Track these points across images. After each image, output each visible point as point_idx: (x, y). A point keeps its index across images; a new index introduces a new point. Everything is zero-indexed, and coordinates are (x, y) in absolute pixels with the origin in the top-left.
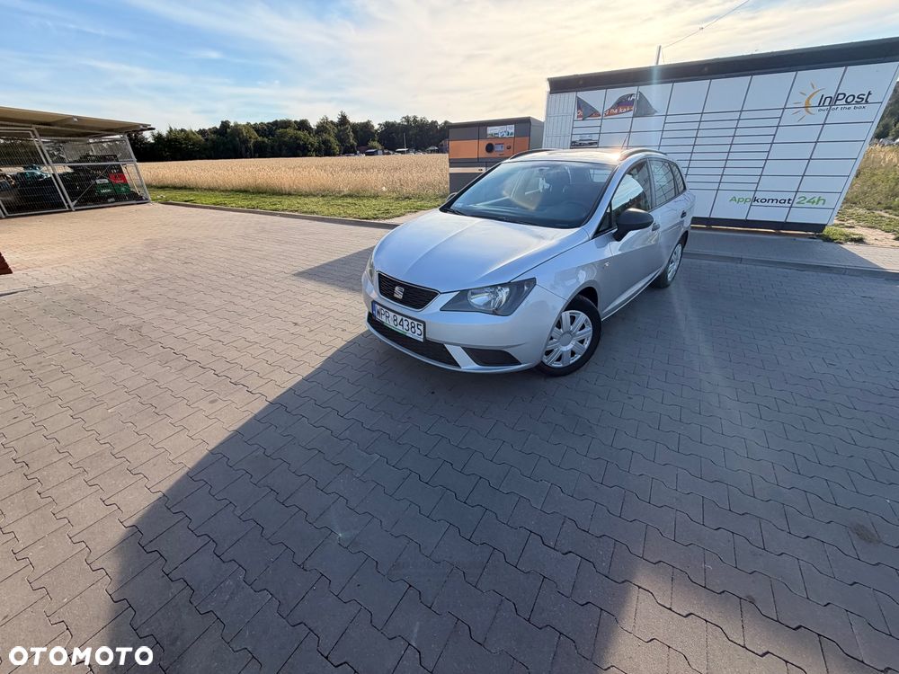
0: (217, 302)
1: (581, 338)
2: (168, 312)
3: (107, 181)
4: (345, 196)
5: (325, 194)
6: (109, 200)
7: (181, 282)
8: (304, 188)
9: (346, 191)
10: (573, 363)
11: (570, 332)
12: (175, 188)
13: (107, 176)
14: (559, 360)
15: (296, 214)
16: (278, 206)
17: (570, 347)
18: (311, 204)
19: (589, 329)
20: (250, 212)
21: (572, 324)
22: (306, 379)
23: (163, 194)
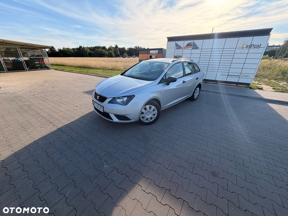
0: (57, 99)
1: (154, 113)
2: (41, 102)
3: (38, 63)
4: (110, 69)
5: (104, 69)
6: (39, 68)
7: (49, 93)
8: (98, 67)
9: (110, 68)
11: (149, 112)
12: (60, 65)
13: (39, 61)
14: (147, 120)
15: (93, 74)
16: (89, 72)
17: (150, 116)
18: (99, 72)
19: (156, 111)
20: (79, 73)
21: (150, 109)
22: (72, 122)
23: (56, 67)
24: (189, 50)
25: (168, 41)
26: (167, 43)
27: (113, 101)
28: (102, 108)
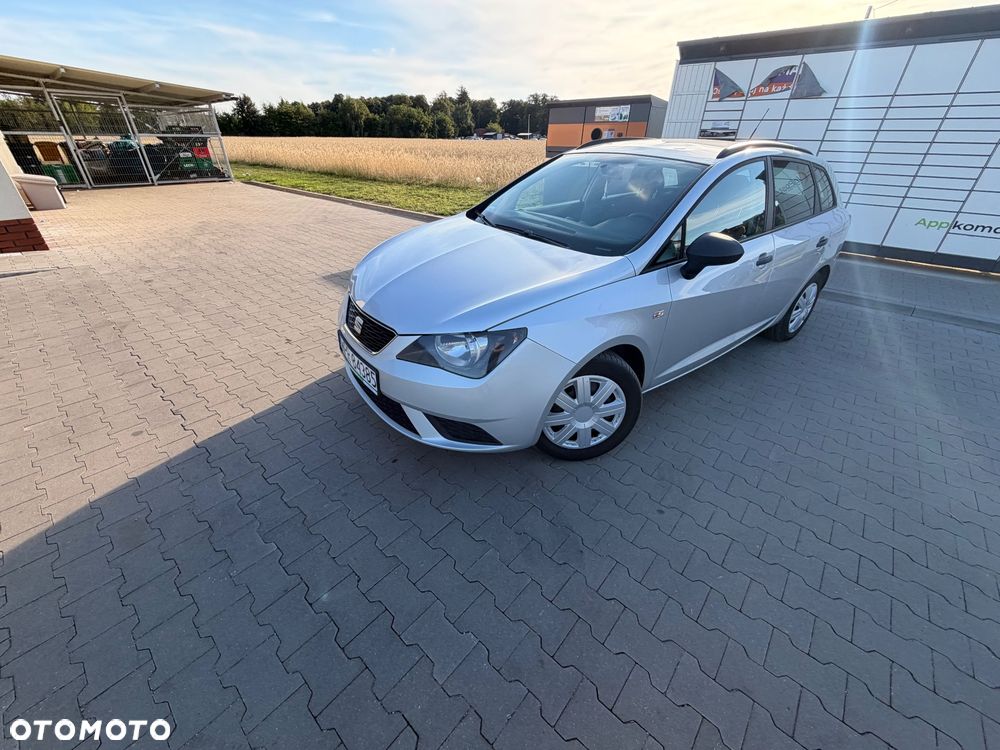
0: (222, 304)
1: (609, 413)
2: (165, 311)
3: (190, 155)
4: (432, 185)
5: (411, 182)
6: (192, 176)
7: (202, 275)
8: (392, 173)
9: (435, 179)
10: (594, 447)
11: (590, 405)
12: (266, 166)
13: (191, 150)
14: (574, 438)
15: (370, 203)
16: (356, 194)
17: (588, 424)
18: (393, 193)
19: (620, 402)
20: (323, 198)
21: (593, 393)
22: (255, 419)
23: (249, 172)
24: (777, 103)
25: (681, 63)
26: (677, 70)
27: (421, 352)
28: (374, 377)
